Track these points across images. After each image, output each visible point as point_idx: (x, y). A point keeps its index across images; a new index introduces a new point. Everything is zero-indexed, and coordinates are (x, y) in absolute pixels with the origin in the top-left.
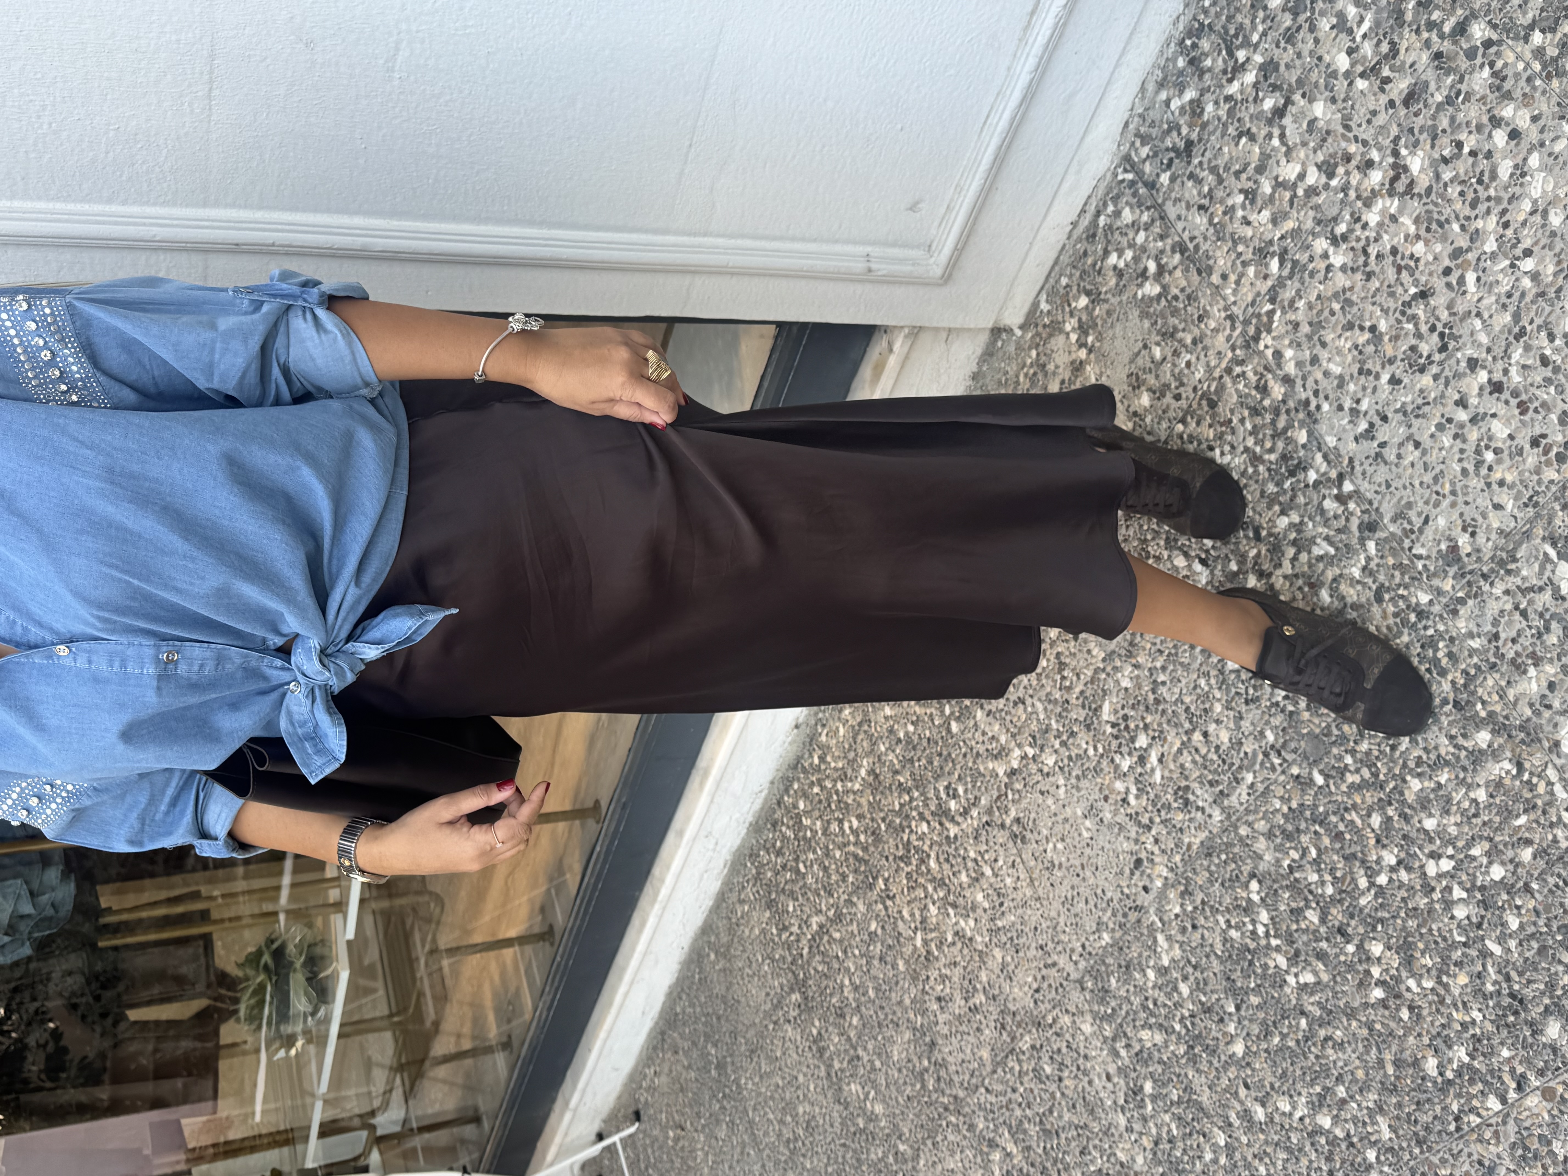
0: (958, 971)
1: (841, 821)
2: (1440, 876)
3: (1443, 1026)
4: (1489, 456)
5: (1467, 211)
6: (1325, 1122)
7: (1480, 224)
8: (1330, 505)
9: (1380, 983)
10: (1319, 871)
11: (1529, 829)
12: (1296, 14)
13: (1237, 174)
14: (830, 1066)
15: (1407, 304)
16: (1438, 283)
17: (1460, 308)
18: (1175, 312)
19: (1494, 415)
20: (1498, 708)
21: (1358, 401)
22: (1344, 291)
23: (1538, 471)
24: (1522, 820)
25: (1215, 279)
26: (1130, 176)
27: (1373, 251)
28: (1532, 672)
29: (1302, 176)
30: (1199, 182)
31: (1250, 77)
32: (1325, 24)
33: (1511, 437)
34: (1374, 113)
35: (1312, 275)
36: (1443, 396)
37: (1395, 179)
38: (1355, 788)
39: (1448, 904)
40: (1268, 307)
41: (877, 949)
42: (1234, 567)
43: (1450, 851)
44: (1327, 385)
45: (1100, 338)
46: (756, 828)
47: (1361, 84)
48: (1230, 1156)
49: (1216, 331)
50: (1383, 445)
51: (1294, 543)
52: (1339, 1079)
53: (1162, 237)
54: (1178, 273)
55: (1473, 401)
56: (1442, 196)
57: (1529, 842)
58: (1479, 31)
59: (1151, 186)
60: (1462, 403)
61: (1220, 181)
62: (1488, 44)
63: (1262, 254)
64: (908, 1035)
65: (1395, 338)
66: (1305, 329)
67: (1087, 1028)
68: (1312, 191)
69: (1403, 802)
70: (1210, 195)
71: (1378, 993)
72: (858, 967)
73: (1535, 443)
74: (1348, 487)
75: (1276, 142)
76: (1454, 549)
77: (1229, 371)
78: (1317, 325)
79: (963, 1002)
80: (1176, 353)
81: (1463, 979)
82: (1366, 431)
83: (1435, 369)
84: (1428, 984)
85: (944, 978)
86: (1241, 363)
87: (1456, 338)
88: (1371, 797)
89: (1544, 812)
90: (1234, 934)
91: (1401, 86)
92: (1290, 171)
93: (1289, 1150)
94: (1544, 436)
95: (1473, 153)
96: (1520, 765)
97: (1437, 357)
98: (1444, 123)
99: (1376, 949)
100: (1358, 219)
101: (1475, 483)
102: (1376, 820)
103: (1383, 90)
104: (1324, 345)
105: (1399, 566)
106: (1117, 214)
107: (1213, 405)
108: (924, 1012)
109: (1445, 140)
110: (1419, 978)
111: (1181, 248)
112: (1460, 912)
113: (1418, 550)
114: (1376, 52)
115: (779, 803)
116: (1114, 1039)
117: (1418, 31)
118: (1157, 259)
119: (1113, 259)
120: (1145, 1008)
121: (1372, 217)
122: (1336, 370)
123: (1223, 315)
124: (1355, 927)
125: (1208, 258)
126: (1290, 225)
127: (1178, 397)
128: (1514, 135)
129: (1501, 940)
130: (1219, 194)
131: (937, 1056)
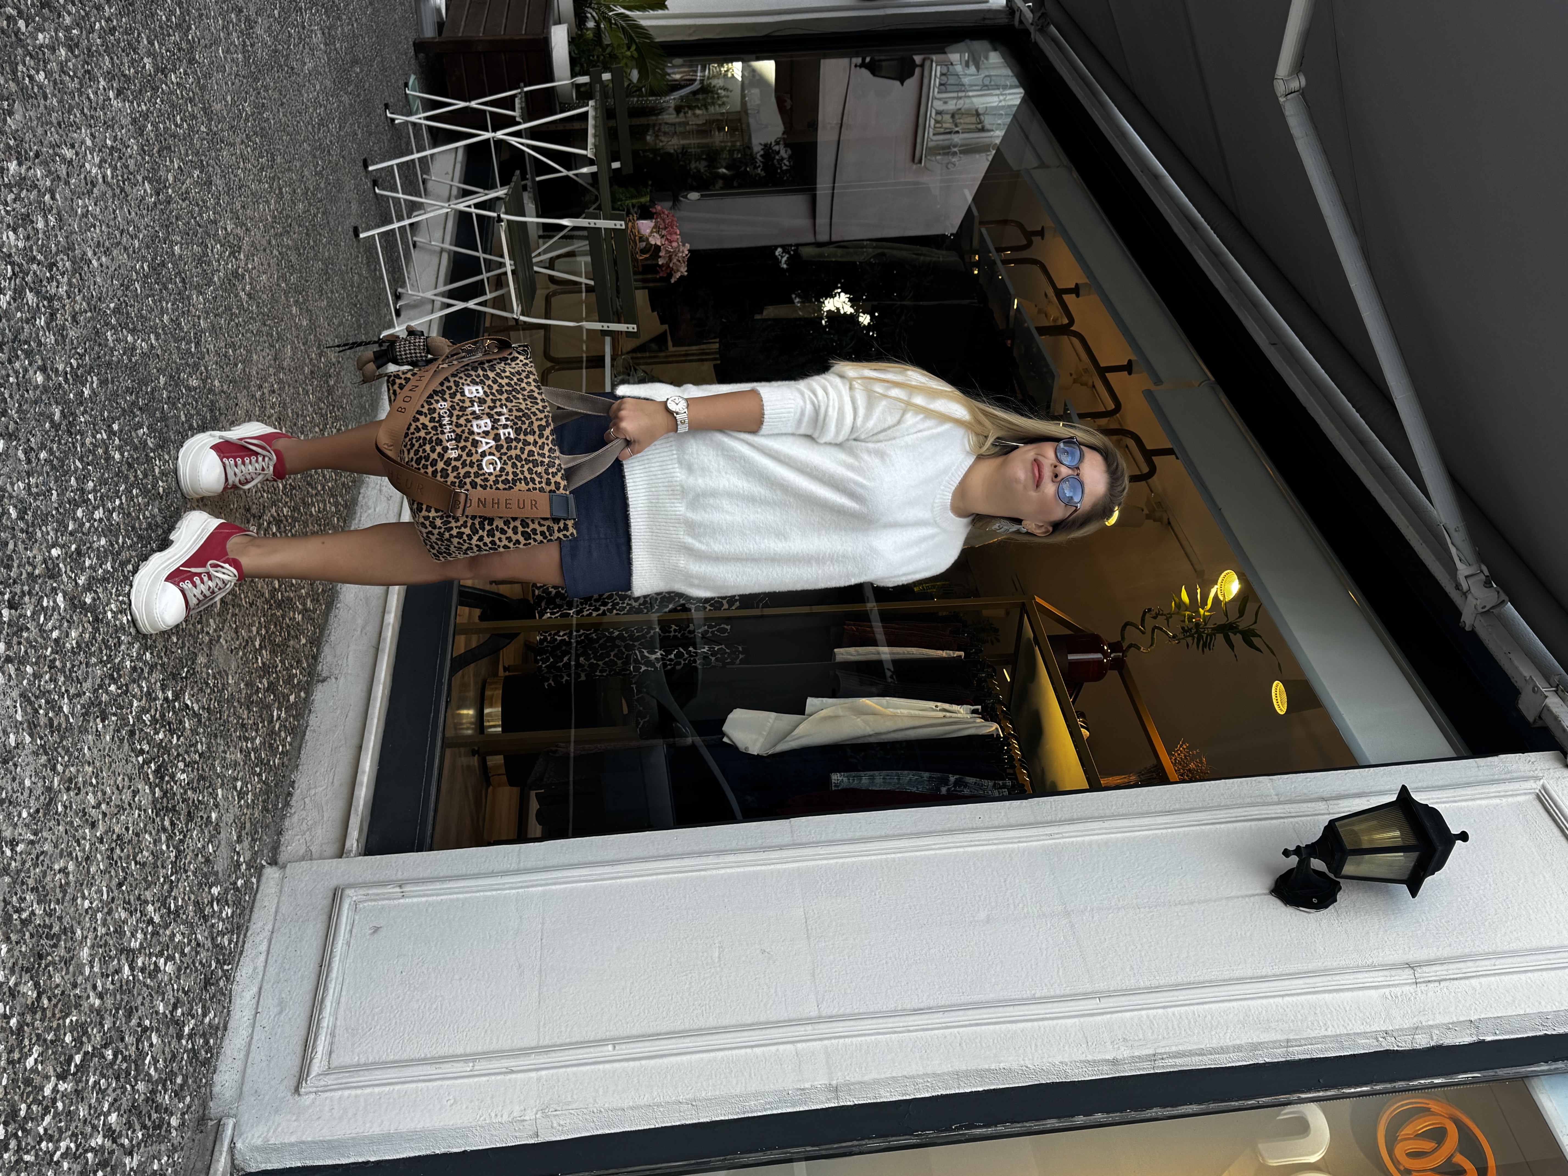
0: (267, 414)
1: (319, 511)
2: (98, 508)
3: (92, 410)
4: (94, 781)
5: (108, 938)
6: (130, 339)
7: (104, 931)
8: (146, 747)
9: (115, 434)
10: (139, 504)
11: (70, 542)
12: (172, 1071)
13: (186, 968)
14: (315, 336)
15: (125, 879)
16: (116, 892)
17: (107, 876)
18: (205, 875)
19: (93, 807)
20: (84, 619)
21: (139, 816)
22: (146, 889)
23: (78, 771)
24: (73, 547)
25: (193, 897)
26: (226, 967)
27: (139, 914)
28: (74, 642)
29: (165, 964)
30: (201, 963)
31: (187, 1030)
32: (161, 1064)
33: (87, 794)
34: (142, 1004)
35: (158, 900)
36: (111, 819)
37: (133, 961)
38: (129, 561)
39: (95, 490)
40: (173, 878)
41: (300, 423)
42: (177, 704)
43: (96, 524)
44: (150, 827)
45: (232, 858)
46: (354, 501)
47: (147, 1023)
48: (162, 307)
49: (190, 863)
50: (130, 787)
51: (157, 721)
52: (126, 366)
53: (213, 926)
54: (206, 901)
55: (100, 817)
56: (117, 949)
57: (71, 534)
58: (109, 1054)
59: (218, 961)
60: (104, 815)
61: (194, 963)
62: (105, 1046)
63: (177, 913)
64: (285, 364)
65: (129, 856)
66: (159, 863)
67: (216, 383)
68: (160, 954)
69: (112, 554)
70: (197, 953)
71: (116, 427)
72: (307, 409)
73: (79, 789)
74: (140, 759)
75: (175, 987)
76: (103, 721)
77: (185, 836)
78: (155, 866)
79: (265, 391)
80: (204, 847)
81: (88, 441)
82: (134, 796)
83: (115, 837)
84: (99, 436)
85: (272, 408)
86: (182, 841)
87: (108, 858)
88: (124, 555)
89: (66, 553)
90: (167, 457)
91: (134, 1022)
92: (170, 968)
93: (142, 316)
94: (77, 794)
95: (108, 976)
96: (76, 583)
97: (114, 845)
98: (118, 997)
99: (117, 456)
100: (145, 934)
101: (98, 764)
102: (120, 541)
103: (140, 1018)
104: (152, 853)
105: (121, 708)
106: (230, 944)
107: (189, 812)
108: (280, 382)
109: (118, 985)
110: (103, 440)
111: (205, 918)
112: (91, 484)
113: (114, 718)
114: (143, 1043)
115: (345, 522)
116: (207, 378)
117: (130, 1056)
118: (214, 911)
119: (230, 912)
120: (197, 402)
121: (140, 935)
122: (147, 836)
123: (190, 873)
124: (124, 468)
125: (195, 912)
126: (168, 932)
127: (202, 817)
128: (94, 987)
129: (76, 468)
130: (193, 953)
131: (273, 352)
